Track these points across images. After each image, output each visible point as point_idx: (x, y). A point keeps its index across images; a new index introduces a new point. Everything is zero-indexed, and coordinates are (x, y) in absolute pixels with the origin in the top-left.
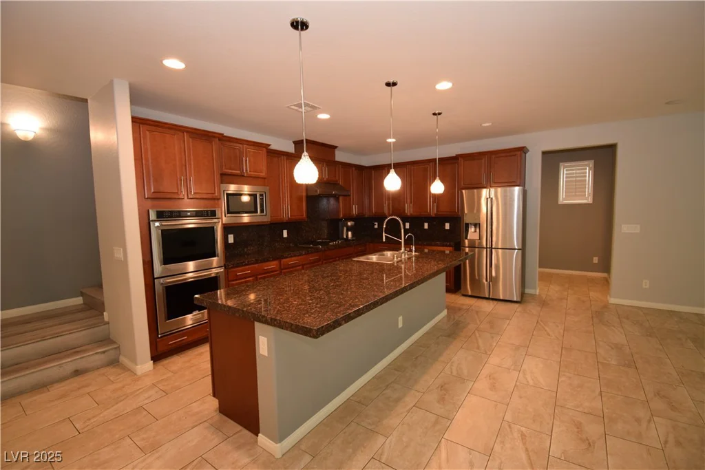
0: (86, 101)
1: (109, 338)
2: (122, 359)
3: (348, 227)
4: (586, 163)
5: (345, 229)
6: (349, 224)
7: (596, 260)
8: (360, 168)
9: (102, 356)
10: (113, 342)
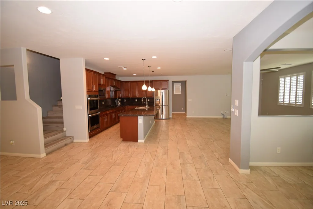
0: (59, 59)
1: (66, 136)
3: (119, 101)
4: (179, 84)
5: (118, 101)
6: (120, 100)
7: (182, 109)
8: (121, 81)
9: (70, 140)
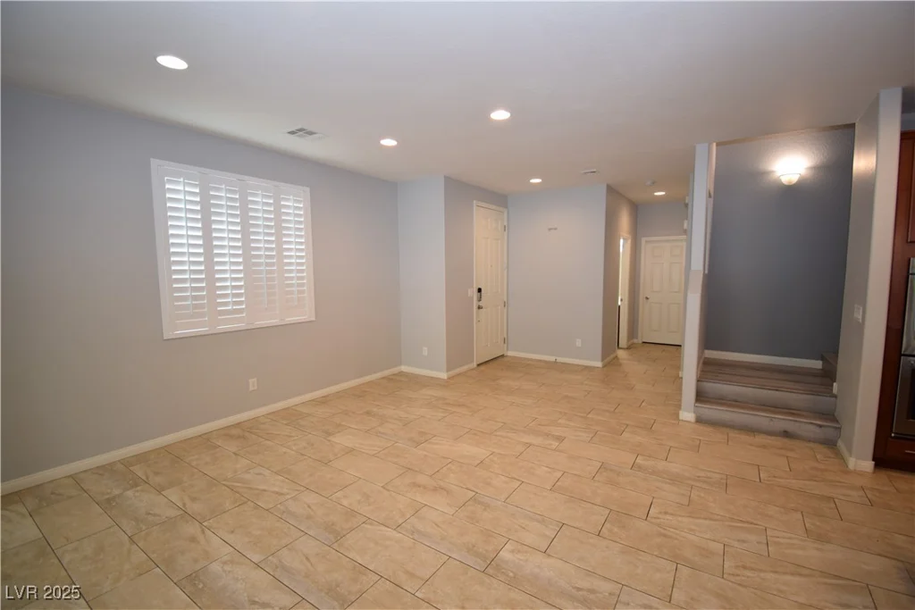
0: (852, 126)
1: (833, 415)
2: (840, 444)
9: (818, 430)
10: (835, 420)
